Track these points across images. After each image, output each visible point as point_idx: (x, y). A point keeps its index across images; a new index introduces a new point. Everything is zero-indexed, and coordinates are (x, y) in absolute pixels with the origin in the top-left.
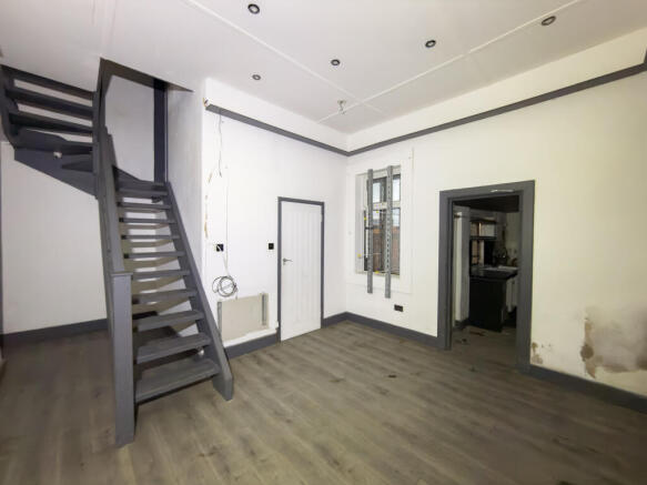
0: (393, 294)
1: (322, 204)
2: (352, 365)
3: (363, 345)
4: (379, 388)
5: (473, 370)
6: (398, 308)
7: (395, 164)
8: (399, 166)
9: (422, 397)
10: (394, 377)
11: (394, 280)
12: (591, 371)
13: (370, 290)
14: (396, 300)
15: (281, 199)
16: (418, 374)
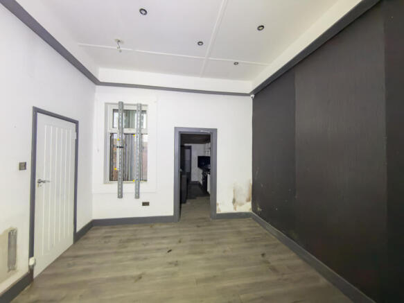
0: (141, 195)
1: (76, 122)
2: (136, 259)
3: (129, 241)
4: (170, 263)
5: (198, 227)
6: (145, 204)
7: (143, 103)
8: (146, 105)
9: (195, 253)
10: (170, 251)
11: (143, 185)
12: (235, 208)
13: (120, 195)
14: (143, 199)
15: (37, 111)
16: (180, 242)
